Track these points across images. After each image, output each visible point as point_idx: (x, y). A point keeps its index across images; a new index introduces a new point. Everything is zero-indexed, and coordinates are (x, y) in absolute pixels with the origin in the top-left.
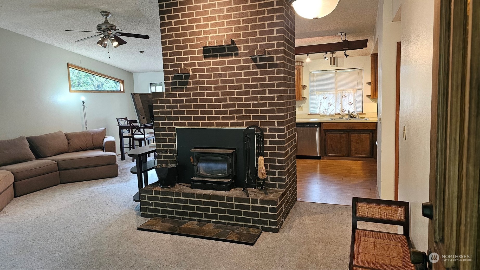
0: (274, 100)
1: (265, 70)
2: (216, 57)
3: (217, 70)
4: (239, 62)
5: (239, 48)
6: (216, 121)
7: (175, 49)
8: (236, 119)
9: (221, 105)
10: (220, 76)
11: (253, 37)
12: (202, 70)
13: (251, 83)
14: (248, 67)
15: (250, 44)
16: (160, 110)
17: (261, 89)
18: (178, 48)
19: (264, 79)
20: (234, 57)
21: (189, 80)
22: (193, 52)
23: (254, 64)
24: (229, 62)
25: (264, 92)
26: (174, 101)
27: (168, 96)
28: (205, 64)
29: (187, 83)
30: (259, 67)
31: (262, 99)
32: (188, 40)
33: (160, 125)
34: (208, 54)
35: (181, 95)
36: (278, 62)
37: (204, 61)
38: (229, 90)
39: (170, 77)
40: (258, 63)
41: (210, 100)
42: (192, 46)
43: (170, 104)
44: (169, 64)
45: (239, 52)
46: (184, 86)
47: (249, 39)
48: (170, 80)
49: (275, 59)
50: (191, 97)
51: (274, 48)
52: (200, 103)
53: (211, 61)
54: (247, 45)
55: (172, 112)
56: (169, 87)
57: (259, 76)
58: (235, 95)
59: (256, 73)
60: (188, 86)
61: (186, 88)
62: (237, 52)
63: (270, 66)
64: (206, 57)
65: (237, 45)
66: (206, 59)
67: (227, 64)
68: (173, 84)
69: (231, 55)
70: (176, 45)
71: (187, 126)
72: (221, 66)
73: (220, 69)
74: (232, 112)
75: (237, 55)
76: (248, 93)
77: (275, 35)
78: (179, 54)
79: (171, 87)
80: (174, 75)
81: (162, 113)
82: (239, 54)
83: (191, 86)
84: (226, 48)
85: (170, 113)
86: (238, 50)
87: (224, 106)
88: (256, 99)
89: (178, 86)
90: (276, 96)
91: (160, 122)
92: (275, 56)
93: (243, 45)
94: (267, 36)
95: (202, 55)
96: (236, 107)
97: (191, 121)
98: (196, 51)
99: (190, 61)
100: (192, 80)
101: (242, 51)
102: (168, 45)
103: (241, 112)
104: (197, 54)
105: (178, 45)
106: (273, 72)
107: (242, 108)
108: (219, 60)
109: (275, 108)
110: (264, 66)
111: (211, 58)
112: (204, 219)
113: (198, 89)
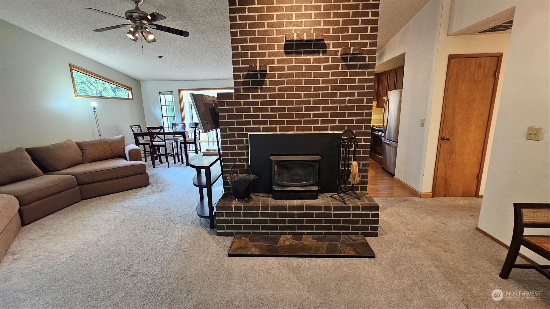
0: (363, 103)
1: (356, 70)
2: (300, 53)
3: (301, 68)
4: (327, 60)
5: (327, 46)
6: (297, 126)
7: (248, 42)
8: (320, 123)
9: (304, 108)
10: (304, 75)
11: (344, 34)
12: (283, 69)
13: (339, 85)
14: (337, 67)
15: (340, 41)
16: (227, 114)
17: (349, 91)
18: (252, 40)
19: (354, 81)
20: (321, 55)
21: (266, 79)
22: (273, 47)
23: (344, 63)
24: (315, 61)
25: (353, 94)
26: (245, 103)
27: (237, 97)
28: (287, 61)
29: (263, 83)
30: (348, 67)
31: (350, 101)
32: (266, 33)
33: (228, 131)
34: (290, 50)
35: (254, 97)
36: (370, 63)
37: (285, 58)
38: (313, 91)
39: (241, 75)
40: (348, 63)
41: (291, 103)
42: (270, 40)
43: (241, 107)
44: (240, 59)
45: (328, 49)
46: (259, 87)
47: (339, 35)
48: (241, 79)
49: (367, 59)
50: (267, 99)
51: (367, 47)
52: (278, 105)
53: (294, 58)
54: (337, 42)
55: (243, 116)
56: (240, 87)
57: (348, 77)
58: (320, 97)
59: (345, 74)
60: (263, 86)
61: (261, 88)
62: (325, 49)
63: (361, 67)
64: (287, 53)
65: (325, 42)
66: (287, 55)
67: (313, 63)
68: (244, 83)
69: (318, 53)
70: (250, 37)
71: (261, 131)
72: (305, 65)
73: (304, 68)
74: (315, 115)
75: (325, 52)
76: (335, 95)
77: (369, 33)
78: (254, 48)
79: (242, 87)
80: (246, 73)
81: (230, 117)
82: (328, 52)
83: (268, 86)
84: (312, 44)
85: (240, 117)
86: (326, 48)
87: (307, 109)
88: (344, 101)
89: (251, 86)
90: (365, 98)
91: (227, 127)
92: (367, 56)
93: (332, 42)
94: (360, 34)
95: (283, 51)
96: (321, 110)
97: (267, 126)
98: (276, 46)
99: (267, 57)
100: (269, 79)
101: (331, 49)
102: (239, 37)
103: (326, 115)
104: (276, 49)
105: (252, 37)
106: (363, 74)
107: (328, 111)
108: (303, 57)
109: (363, 111)
110: (354, 67)
111: (294, 55)
112: (297, 231)
113: (277, 90)
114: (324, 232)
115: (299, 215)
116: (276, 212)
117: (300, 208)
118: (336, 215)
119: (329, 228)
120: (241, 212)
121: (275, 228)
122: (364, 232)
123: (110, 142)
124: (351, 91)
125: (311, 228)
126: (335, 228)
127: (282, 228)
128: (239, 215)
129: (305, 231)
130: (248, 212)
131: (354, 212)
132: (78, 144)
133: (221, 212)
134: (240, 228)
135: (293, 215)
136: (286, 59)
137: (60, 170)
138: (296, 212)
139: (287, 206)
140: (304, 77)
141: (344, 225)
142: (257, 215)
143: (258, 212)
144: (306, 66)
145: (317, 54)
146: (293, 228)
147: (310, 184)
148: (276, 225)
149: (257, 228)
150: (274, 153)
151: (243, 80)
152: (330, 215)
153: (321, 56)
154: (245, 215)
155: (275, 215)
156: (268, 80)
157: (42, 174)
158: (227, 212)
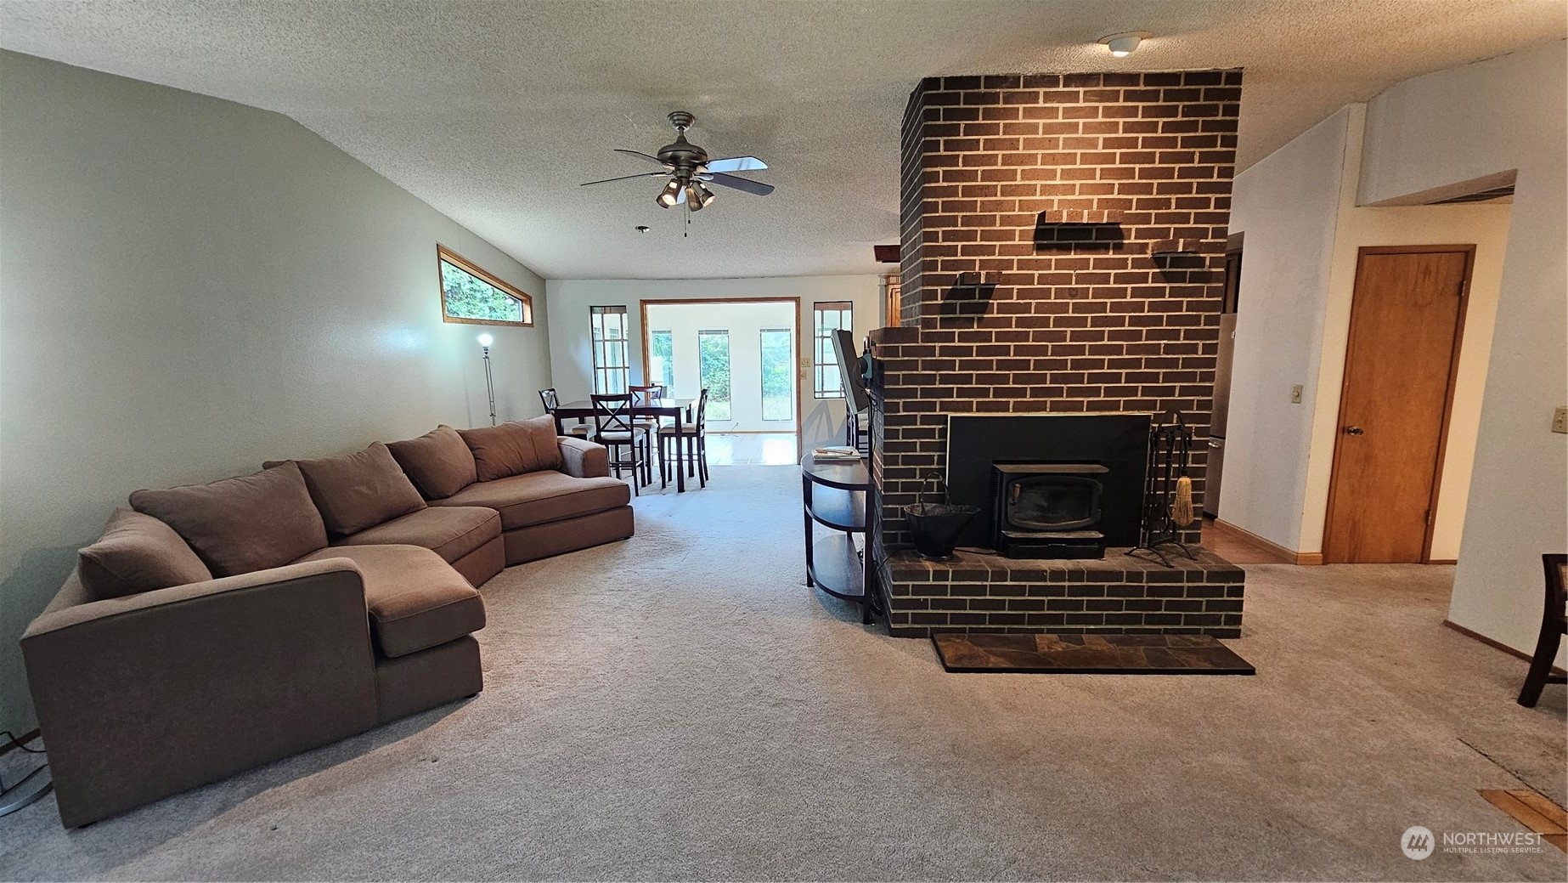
0: (1197, 354)
1: (1183, 285)
2: (1066, 249)
3: (1067, 279)
4: (1123, 264)
5: (1125, 234)
6: (1053, 399)
7: (959, 225)
8: (1102, 395)
9: (1069, 362)
10: (1073, 293)
11: (1160, 211)
12: (1029, 279)
13: (1145, 314)
14: (1143, 278)
15: (1152, 226)
16: (903, 372)
17: (1168, 328)
18: (967, 221)
19: (1177, 306)
20: (1111, 252)
21: (991, 301)
22: (1009, 235)
23: (1158, 270)
24: (1099, 264)
25: (1175, 335)
26: (944, 352)
27: (928, 337)
28: (1038, 265)
29: (985, 308)
30: (1168, 277)
31: (1169, 349)
32: (999, 206)
33: (901, 409)
34: (1045, 242)
35: (963, 337)
36: (1213, 270)
37: (1034, 257)
38: (1091, 327)
39: (939, 292)
40: (1167, 270)
41: (1043, 351)
42: (1005, 220)
43: (934, 358)
44: (940, 259)
45: (1125, 241)
46: (976, 316)
47: (1151, 214)
48: (937, 300)
49: (1207, 263)
50: (991, 341)
51: (1207, 238)
52: (1014, 355)
53: (1054, 258)
54: (1145, 226)
55: (938, 378)
56: (935, 316)
57: (1167, 299)
58: (1106, 340)
59: (1160, 292)
60: (986, 316)
61: (980, 319)
62: (1120, 241)
63: (1195, 278)
64: (1040, 248)
65: (1121, 226)
66: (1040, 253)
67: (1094, 269)
68: (943, 309)
69: (1106, 248)
70: (964, 214)
71: (974, 410)
72: (1077, 272)
73: (1074, 278)
74: (1093, 378)
75: (1119, 248)
76: (1137, 335)
77: (1212, 210)
78: (971, 236)
79: (938, 317)
80: (951, 287)
81: (908, 379)
82: (1125, 246)
83: (995, 315)
84: (1094, 231)
85: (931, 379)
86: (1123, 239)
87: (1076, 364)
88: (1155, 349)
89: (958, 315)
90: (1200, 343)
91: (901, 401)
92: (1208, 256)
93: (1136, 226)
94: (1193, 211)
95: (1032, 243)
96: (1106, 367)
97: (987, 400)
98: (1017, 233)
99: (997, 254)
100: (999, 301)
101: (1133, 240)
102: (940, 214)
103: (1116, 378)
104: (1017, 239)
105: (968, 214)
106: (1197, 292)
107: (1121, 369)
108: (1072, 256)
109: (1196, 370)
110: (1181, 278)
111: (1054, 251)
112: (1066, 627)
113: (1014, 323)
114: (1124, 627)
115: (1073, 591)
116: (1023, 583)
117: (1076, 575)
118: (1152, 591)
119: (1135, 619)
120: (947, 583)
121: (1019, 619)
122: (1211, 627)
123: (530, 430)
124: (1171, 328)
125: (1097, 620)
126: (1150, 620)
127: (1034, 620)
128: (942, 590)
129: (1085, 627)
130: (962, 583)
131: (1191, 584)
132: (464, 435)
133: (904, 583)
134: (942, 619)
135: (1060, 591)
136: (1036, 260)
137: (448, 497)
138: (1067, 584)
139: (1049, 571)
140: (1073, 297)
141: (1168, 613)
142: (981, 590)
143: (985, 583)
144: (1077, 275)
145: (1102, 251)
146: (1057, 619)
147: (1081, 525)
148: (1021, 612)
149: (980, 619)
150: (1001, 458)
151: (942, 302)
152: (1138, 591)
153: (1111, 255)
154: (956, 590)
155: (1021, 591)
156: (995, 302)
157: (424, 505)
158: (916, 583)
